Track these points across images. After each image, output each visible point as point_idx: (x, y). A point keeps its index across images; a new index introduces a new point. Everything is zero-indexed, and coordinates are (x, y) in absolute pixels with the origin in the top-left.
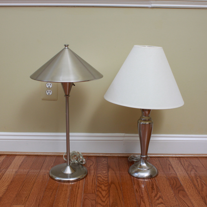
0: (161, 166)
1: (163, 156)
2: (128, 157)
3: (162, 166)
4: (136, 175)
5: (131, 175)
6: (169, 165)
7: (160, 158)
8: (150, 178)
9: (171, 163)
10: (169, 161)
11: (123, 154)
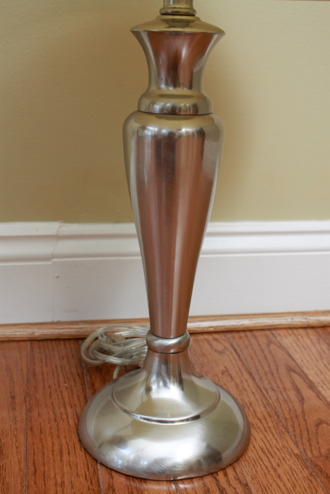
0: (251, 382)
1: (246, 322)
2: (79, 339)
3: (257, 377)
4: (124, 456)
5: (96, 460)
6: (290, 370)
7: (236, 335)
8: (213, 474)
9: (297, 357)
10: (281, 347)
11: (59, 323)
